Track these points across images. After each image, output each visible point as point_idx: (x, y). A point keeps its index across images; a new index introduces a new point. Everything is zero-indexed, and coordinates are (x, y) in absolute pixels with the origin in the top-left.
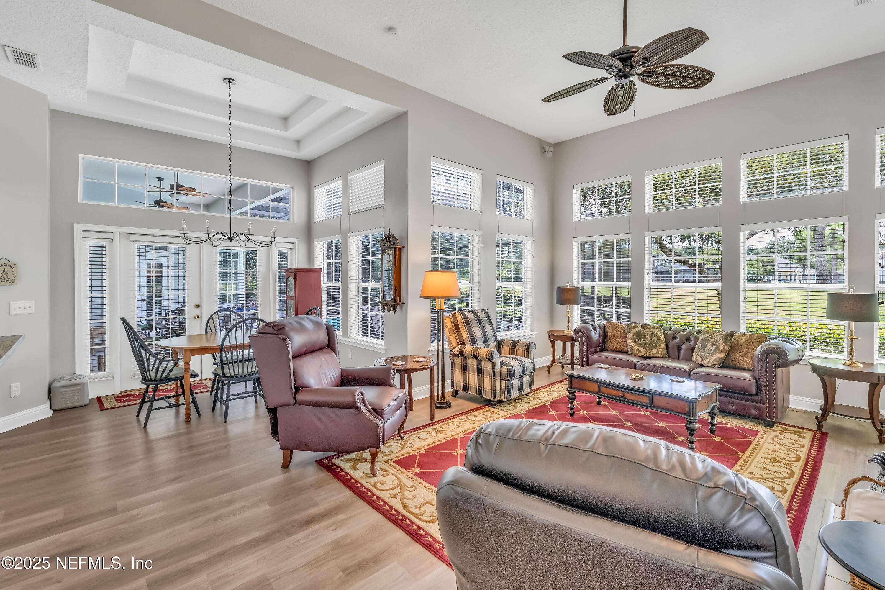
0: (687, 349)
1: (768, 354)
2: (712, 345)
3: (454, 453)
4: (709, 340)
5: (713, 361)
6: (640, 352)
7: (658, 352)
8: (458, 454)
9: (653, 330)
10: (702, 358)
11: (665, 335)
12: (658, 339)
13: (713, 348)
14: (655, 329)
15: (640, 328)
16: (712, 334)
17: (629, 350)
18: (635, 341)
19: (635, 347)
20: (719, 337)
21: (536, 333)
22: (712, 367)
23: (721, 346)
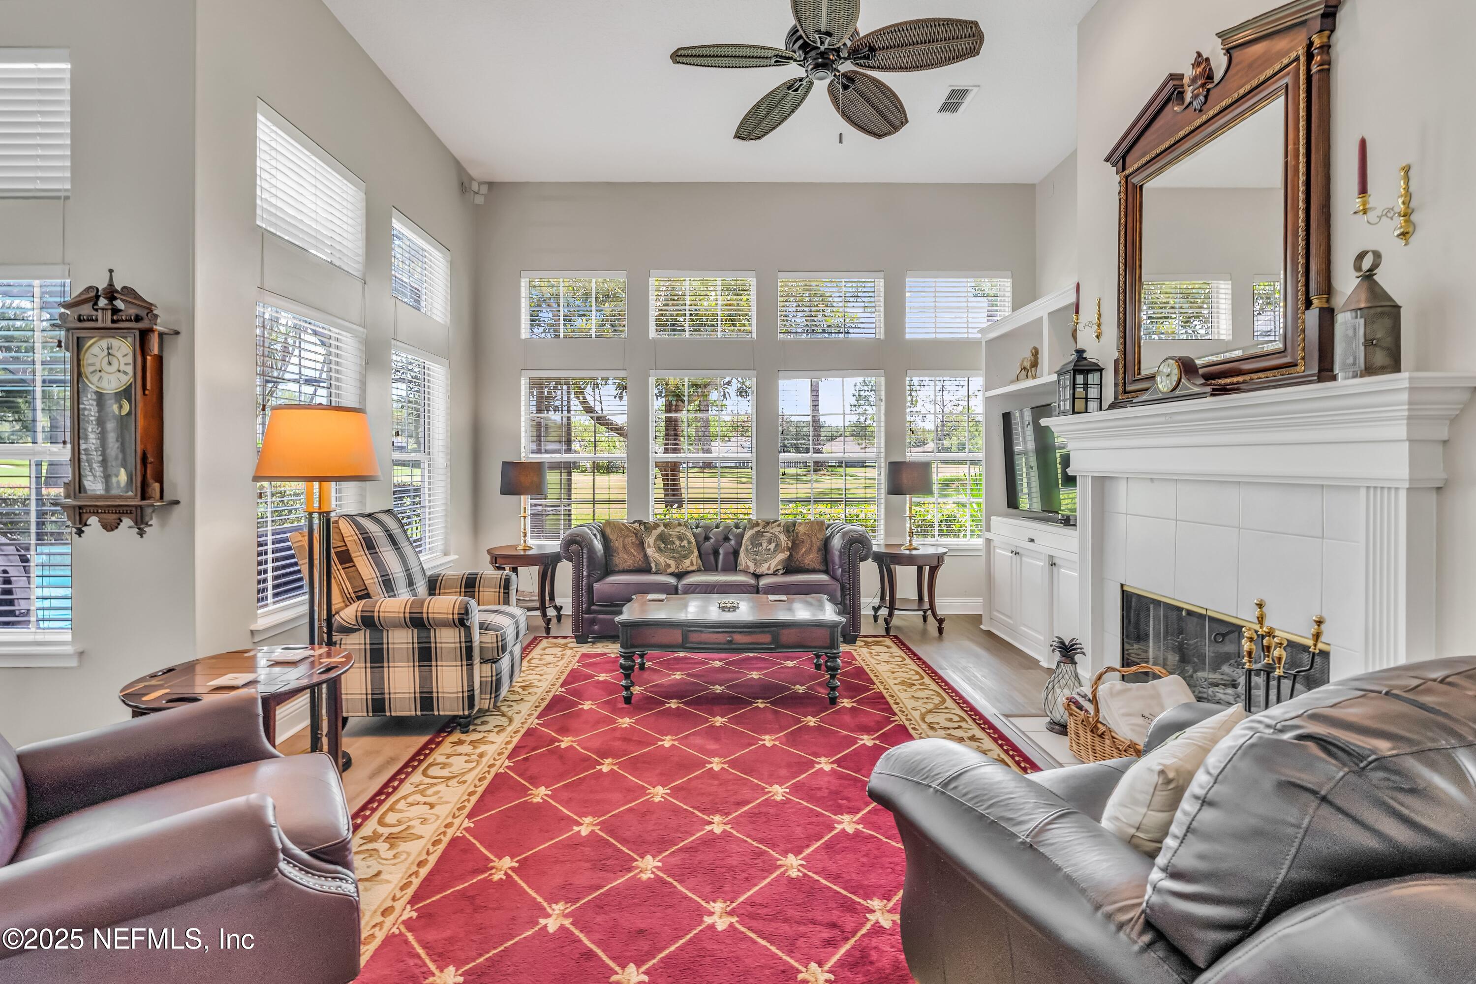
0: (726, 554)
1: (851, 545)
2: (770, 542)
3: (496, 878)
4: (762, 536)
5: (776, 566)
6: (669, 566)
7: (692, 564)
8: (506, 874)
9: (679, 529)
10: (756, 562)
11: (694, 535)
12: (689, 542)
13: (772, 546)
14: (682, 528)
15: (662, 528)
16: (764, 527)
17: (653, 565)
18: (660, 550)
19: (662, 559)
20: (779, 529)
21: (457, 557)
22: (775, 574)
23: (783, 541)
